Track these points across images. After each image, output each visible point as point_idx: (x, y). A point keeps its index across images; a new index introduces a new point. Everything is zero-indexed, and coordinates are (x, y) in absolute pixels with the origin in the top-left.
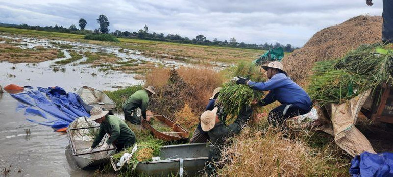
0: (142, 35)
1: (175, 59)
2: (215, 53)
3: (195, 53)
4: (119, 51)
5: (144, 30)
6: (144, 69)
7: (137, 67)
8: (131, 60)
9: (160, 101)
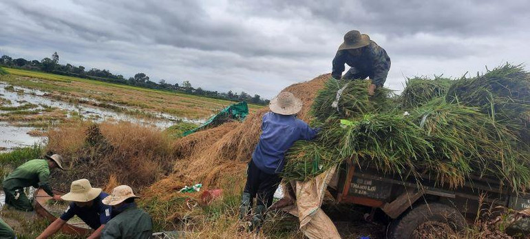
0: (49, 67)
1: (100, 106)
2: (162, 100)
3: (131, 98)
4: (6, 89)
5: (52, 59)
6: (47, 119)
7: (35, 117)
8: (26, 105)
9: (69, 172)
